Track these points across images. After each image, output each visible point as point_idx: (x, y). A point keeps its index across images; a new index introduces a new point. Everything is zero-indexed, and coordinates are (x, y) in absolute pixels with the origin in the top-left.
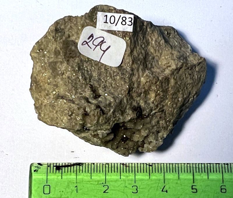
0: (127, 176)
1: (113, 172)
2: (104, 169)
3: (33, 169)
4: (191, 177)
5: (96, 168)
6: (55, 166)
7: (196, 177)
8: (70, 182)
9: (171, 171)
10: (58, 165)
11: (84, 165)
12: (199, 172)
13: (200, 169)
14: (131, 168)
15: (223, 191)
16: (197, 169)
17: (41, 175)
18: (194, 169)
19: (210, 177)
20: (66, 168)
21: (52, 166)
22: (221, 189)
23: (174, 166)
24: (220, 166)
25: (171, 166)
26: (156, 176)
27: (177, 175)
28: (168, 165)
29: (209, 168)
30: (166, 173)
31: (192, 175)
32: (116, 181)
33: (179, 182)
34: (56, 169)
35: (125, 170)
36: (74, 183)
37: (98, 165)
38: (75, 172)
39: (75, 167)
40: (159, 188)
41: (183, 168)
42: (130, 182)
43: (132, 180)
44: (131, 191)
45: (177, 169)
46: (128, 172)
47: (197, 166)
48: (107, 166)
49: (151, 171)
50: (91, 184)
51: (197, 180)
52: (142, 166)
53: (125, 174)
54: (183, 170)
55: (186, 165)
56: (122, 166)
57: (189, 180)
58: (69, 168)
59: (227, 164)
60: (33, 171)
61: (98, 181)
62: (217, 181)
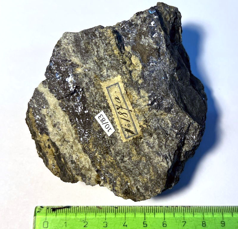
1: (91, 212)
4: (144, 216)
5: (79, 209)
6: (52, 208)
9: (130, 211)
10: (54, 207)
12: (149, 212)
13: (150, 210)
16: (148, 210)
17: (42, 214)
18: (146, 210)
27: (134, 214)
29: (155, 209)
30: (126, 213)
33: (135, 219)
35: (99, 211)
36: (64, 220)
37: (81, 208)
38: (65, 213)
39: (66, 209)
41: (138, 209)
45: (134, 210)
46: (101, 212)
47: (148, 208)
50: (76, 221)
52: (111, 208)
54: (138, 211)
61: (81, 219)
62: (161, 218)
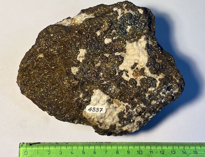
0: (58, 148)
2: (49, 145)
8: (35, 150)
11: (41, 143)
14: (59, 144)
19: (90, 148)
21: (28, 144)
22: (94, 152)
24: (94, 143)
25: (75, 143)
26: (69, 148)
28: (74, 143)
32: (53, 150)
34: (30, 145)
40: (70, 152)
42: (58, 150)
44: (59, 153)
48: (50, 143)
49: (67, 146)
51: (85, 149)
55: (81, 143)
56: (56, 143)
57: (81, 149)
58: (35, 144)
59: (97, 143)
60: (20, 146)
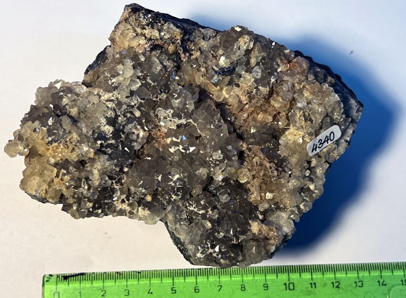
0: (120, 282)
2: (102, 277)
3: (46, 279)
7: (175, 281)
8: (75, 289)
11: (87, 275)
14: (123, 276)
15: (197, 291)
19: (186, 280)
20: (72, 278)
21: (61, 276)
22: (195, 290)
23: (158, 272)
24: (195, 271)
25: (156, 272)
26: (144, 282)
28: (153, 272)
31: (172, 279)
32: (112, 286)
34: (64, 279)
40: (145, 291)
42: (122, 287)
43: (124, 285)
44: (123, 294)
48: (105, 274)
49: (140, 277)
51: (176, 283)
53: (119, 280)
55: (167, 271)
56: (116, 274)
57: (170, 283)
58: (75, 277)
